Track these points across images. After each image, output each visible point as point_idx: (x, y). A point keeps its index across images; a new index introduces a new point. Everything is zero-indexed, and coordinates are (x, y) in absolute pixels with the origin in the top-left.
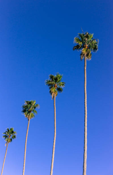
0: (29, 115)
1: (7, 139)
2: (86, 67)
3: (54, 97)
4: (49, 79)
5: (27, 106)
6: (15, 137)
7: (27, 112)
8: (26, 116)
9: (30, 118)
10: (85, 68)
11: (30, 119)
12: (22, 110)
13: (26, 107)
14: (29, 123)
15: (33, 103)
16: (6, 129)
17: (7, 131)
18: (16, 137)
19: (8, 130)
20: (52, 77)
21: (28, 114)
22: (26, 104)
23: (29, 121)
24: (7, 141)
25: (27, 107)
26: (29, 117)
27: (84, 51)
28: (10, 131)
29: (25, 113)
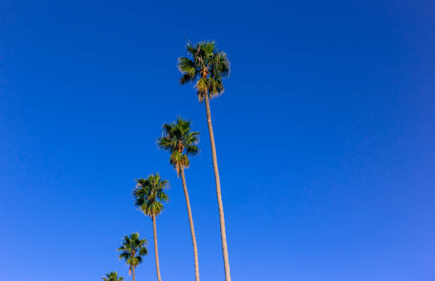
0: (151, 210)
1: (129, 260)
2: (210, 117)
3: (180, 171)
4: (164, 134)
5: (143, 190)
6: (144, 252)
7: (145, 204)
8: (147, 212)
9: (154, 215)
10: (210, 121)
11: (155, 218)
12: (134, 201)
13: (140, 193)
14: (155, 225)
15: (153, 182)
16: (123, 238)
17: (125, 242)
18: (147, 250)
19: (128, 241)
20: (168, 128)
21: (148, 207)
22: (138, 186)
23: (155, 221)
24: (131, 264)
25: (142, 193)
26: (152, 213)
27: (200, 85)
28: (131, 241)
29: (140, 208)
